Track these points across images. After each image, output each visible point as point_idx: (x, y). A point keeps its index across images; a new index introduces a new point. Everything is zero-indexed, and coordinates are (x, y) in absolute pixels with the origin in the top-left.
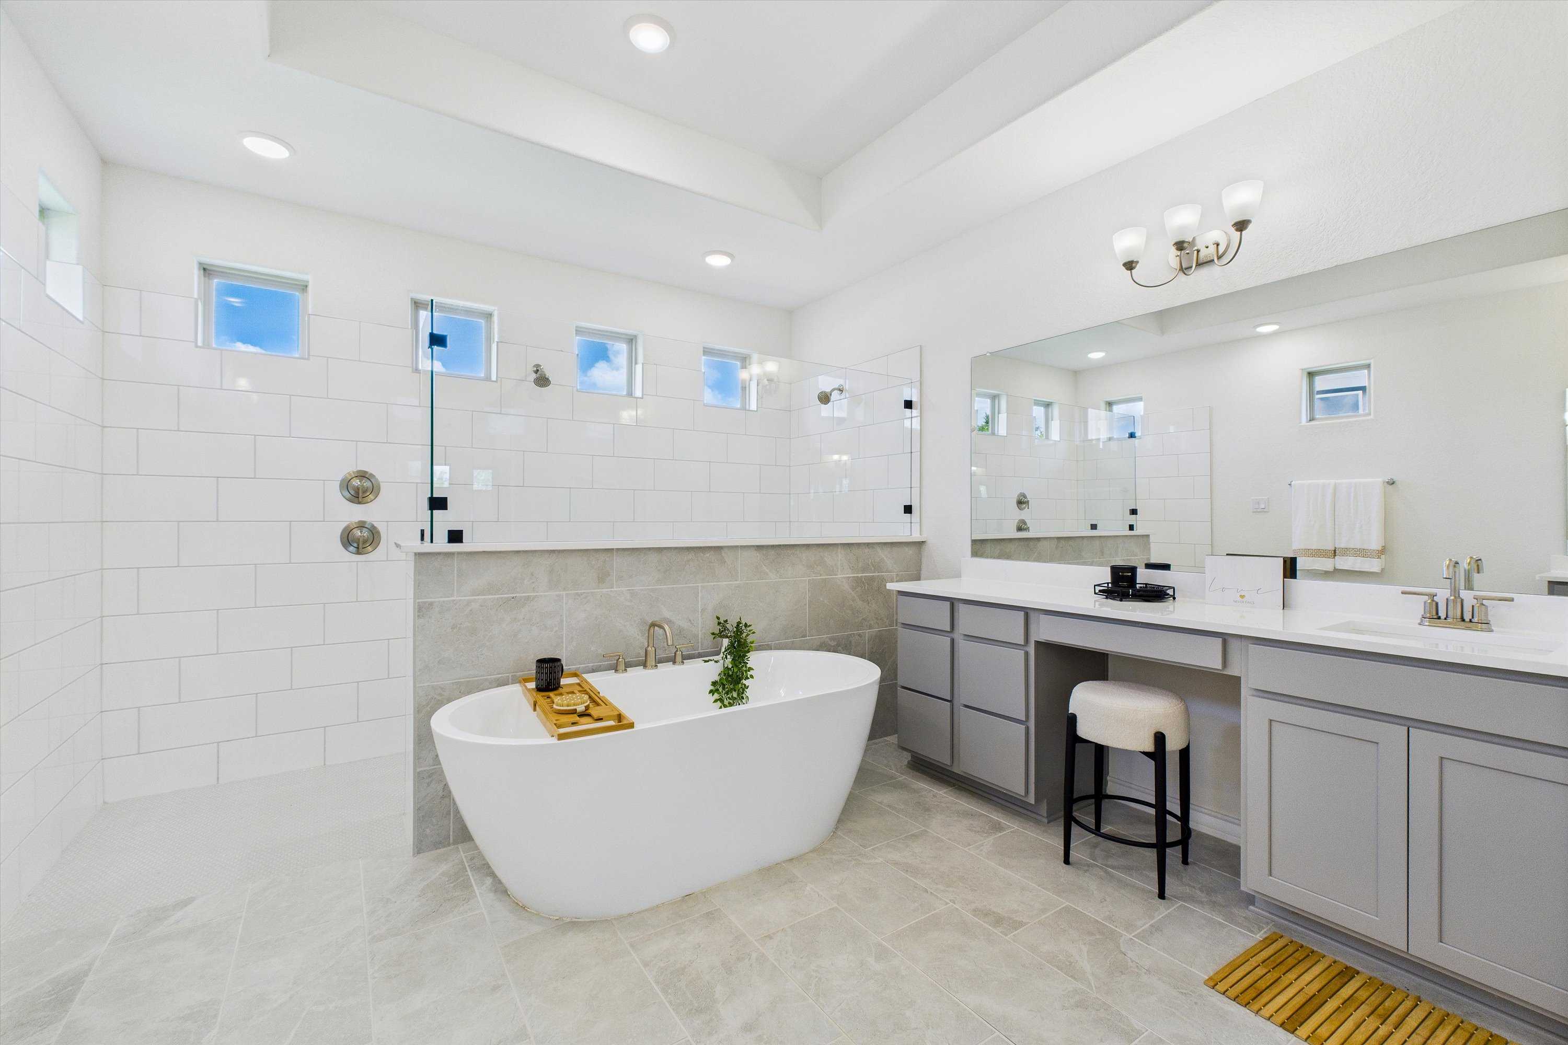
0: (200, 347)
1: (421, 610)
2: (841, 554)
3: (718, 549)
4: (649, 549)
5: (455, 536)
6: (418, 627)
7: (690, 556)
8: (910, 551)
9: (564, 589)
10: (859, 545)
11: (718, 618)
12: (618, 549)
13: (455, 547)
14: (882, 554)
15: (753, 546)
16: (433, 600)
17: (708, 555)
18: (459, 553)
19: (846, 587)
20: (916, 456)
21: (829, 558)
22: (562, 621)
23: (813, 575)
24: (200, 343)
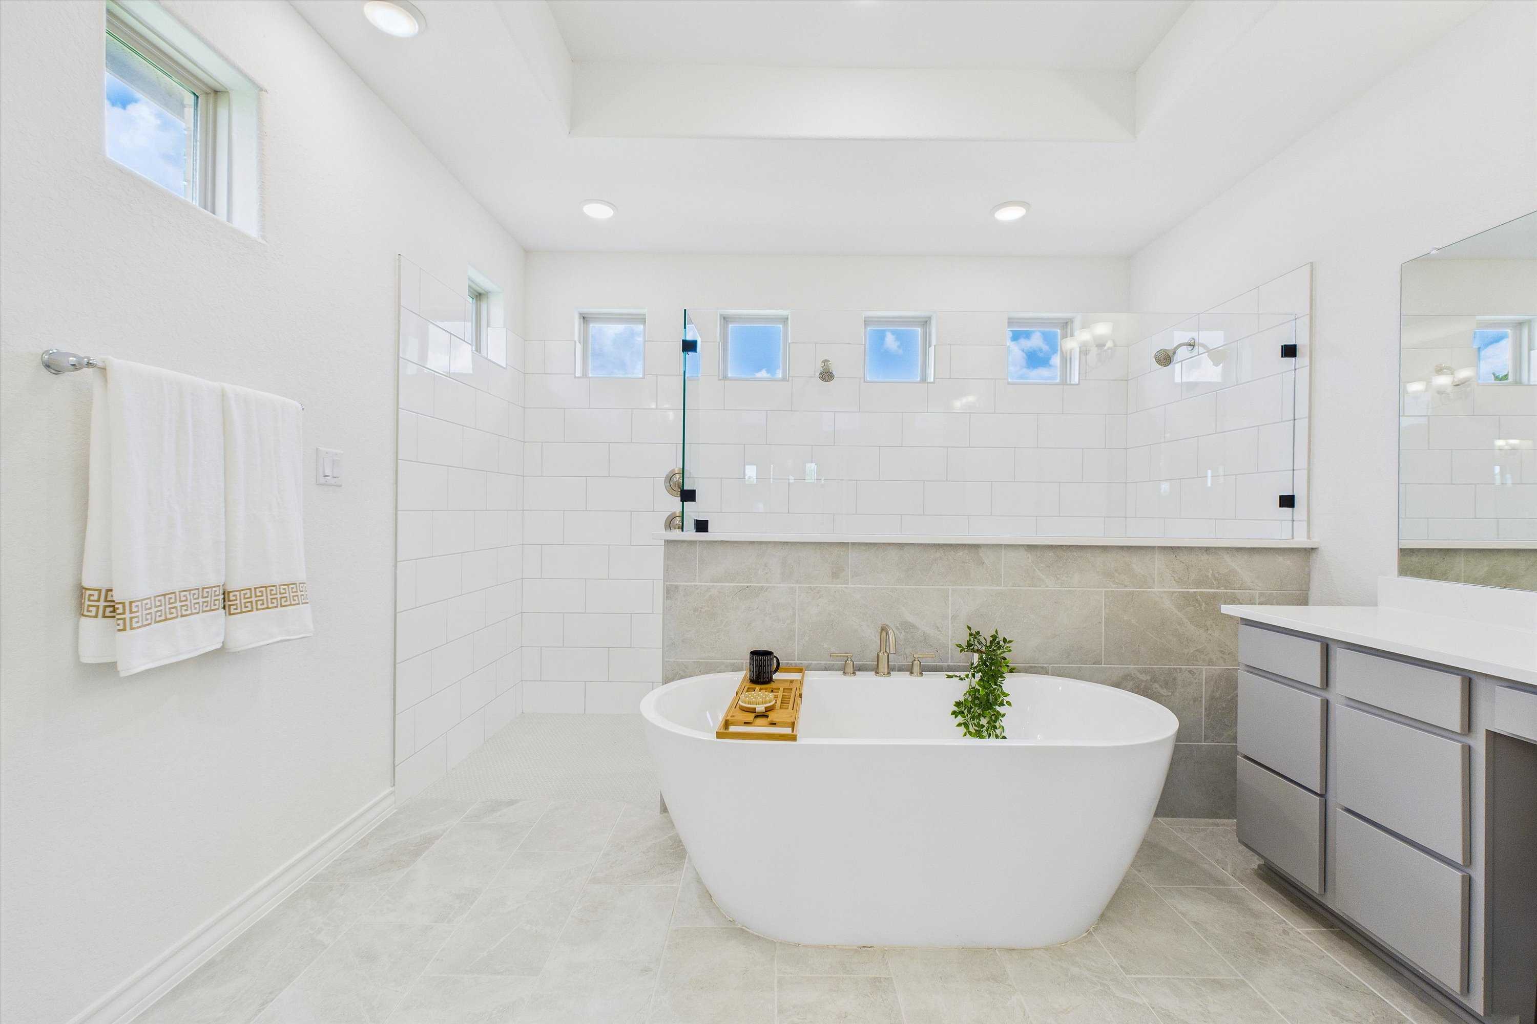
0: (578, 378)
1: (670, 592)
2: (1159, 562)
3: (976, 547)
4: (889, 544)
5: (702, 526)
6: (666, 608)
7: (938, 555)
8: (1286, 563)
9: (797, 582)
10: (1191, 549)
11: (969, 628)
12: (853, 544)
13: (702, 536)
14: (1235, 564)
15: (1023, 546)
16: (679, 584)
17: (961, 554)
18: (701, 542)
19: (1168, 604)
20: (1302, 425)
21: (1137, 564)
22: (794, 614)
23: (1114, 586)
24: (578, 374)
